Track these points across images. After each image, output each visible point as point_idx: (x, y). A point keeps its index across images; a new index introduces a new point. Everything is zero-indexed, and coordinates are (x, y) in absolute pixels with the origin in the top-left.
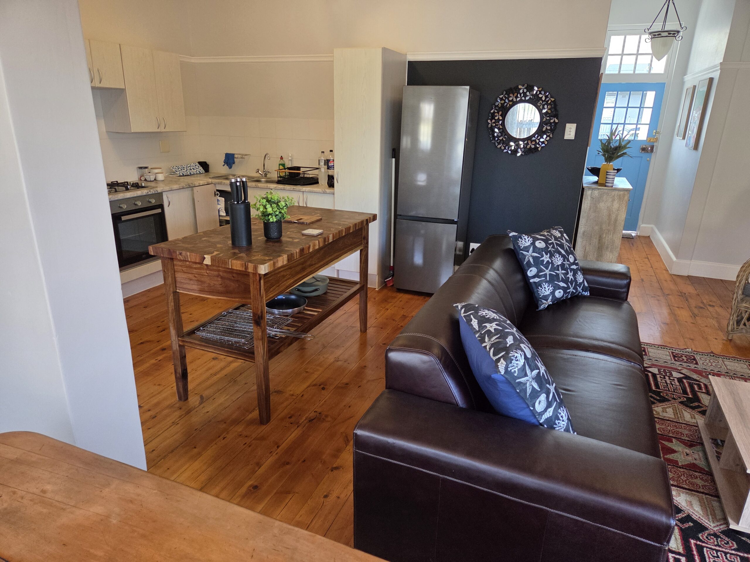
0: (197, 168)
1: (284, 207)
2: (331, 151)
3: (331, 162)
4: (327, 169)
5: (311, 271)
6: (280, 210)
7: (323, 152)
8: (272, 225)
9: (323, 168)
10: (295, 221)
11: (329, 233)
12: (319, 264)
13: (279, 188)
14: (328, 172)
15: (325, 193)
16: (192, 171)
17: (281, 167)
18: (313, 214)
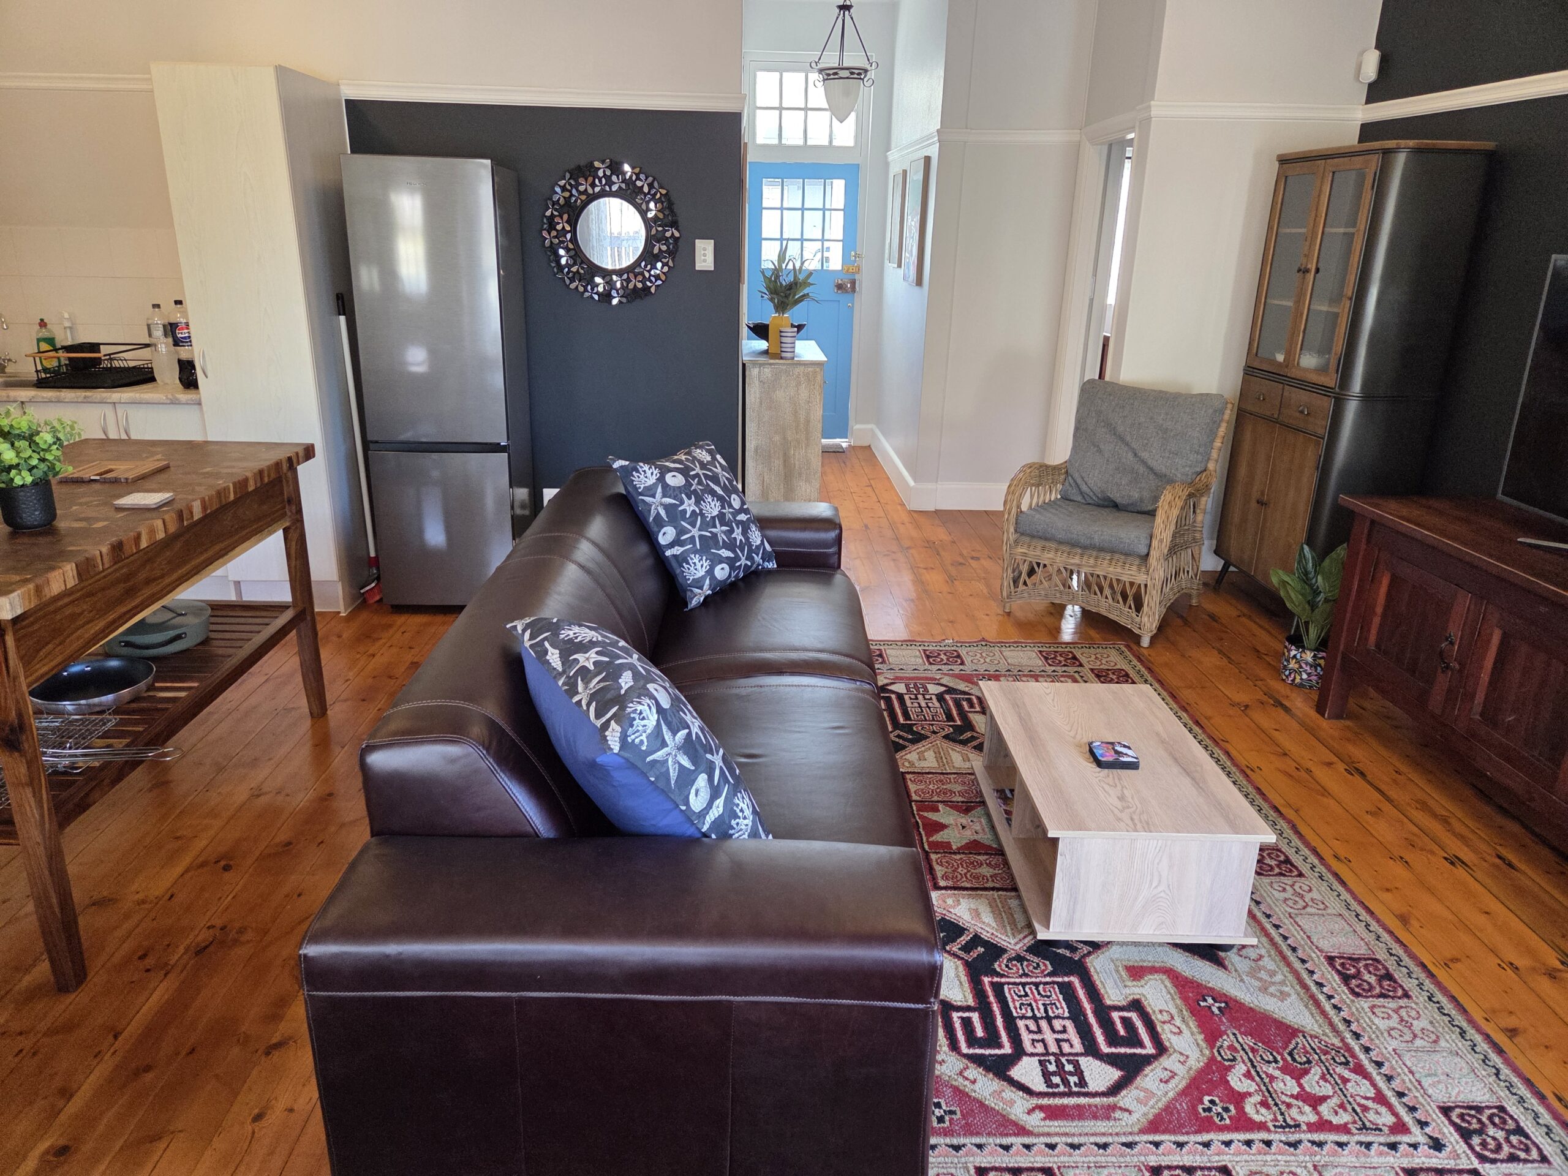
1: (50, 445)
2: (178, 302)
3: (182, 329)
4: (174, 345)
5: (153, 595)
6: (42, 453)
7: (157, 306)
8: (22, 494)
9: (164, 346)
10: (92, 478)
11: (190, 497)
12: (175, 576)
13: (43, 397)
14: (177, 352)
15: (174, 402)
17: (45, 346)
18: (144, 455)
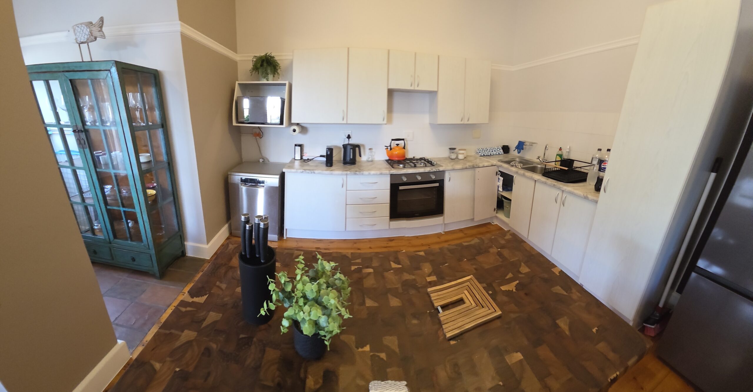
0: (498, 151)
2: (609, 150)
7: (600, 149)
9: (596, 168)
14: (599, 174)
16: (493, 152)
